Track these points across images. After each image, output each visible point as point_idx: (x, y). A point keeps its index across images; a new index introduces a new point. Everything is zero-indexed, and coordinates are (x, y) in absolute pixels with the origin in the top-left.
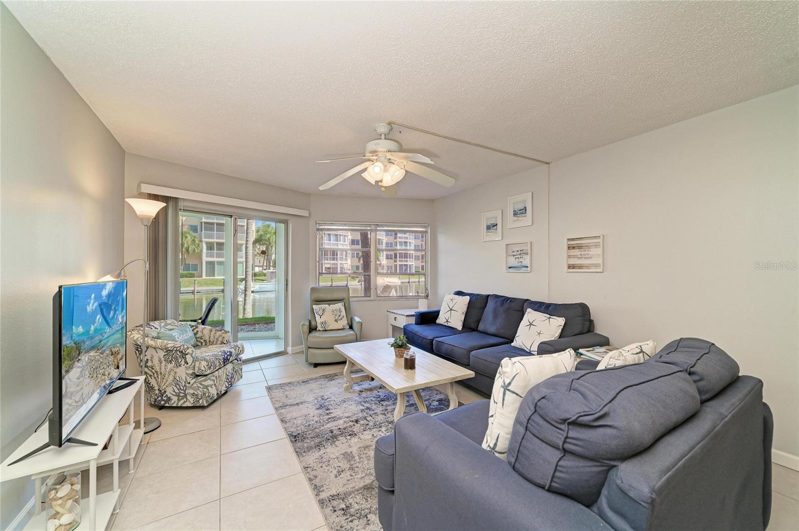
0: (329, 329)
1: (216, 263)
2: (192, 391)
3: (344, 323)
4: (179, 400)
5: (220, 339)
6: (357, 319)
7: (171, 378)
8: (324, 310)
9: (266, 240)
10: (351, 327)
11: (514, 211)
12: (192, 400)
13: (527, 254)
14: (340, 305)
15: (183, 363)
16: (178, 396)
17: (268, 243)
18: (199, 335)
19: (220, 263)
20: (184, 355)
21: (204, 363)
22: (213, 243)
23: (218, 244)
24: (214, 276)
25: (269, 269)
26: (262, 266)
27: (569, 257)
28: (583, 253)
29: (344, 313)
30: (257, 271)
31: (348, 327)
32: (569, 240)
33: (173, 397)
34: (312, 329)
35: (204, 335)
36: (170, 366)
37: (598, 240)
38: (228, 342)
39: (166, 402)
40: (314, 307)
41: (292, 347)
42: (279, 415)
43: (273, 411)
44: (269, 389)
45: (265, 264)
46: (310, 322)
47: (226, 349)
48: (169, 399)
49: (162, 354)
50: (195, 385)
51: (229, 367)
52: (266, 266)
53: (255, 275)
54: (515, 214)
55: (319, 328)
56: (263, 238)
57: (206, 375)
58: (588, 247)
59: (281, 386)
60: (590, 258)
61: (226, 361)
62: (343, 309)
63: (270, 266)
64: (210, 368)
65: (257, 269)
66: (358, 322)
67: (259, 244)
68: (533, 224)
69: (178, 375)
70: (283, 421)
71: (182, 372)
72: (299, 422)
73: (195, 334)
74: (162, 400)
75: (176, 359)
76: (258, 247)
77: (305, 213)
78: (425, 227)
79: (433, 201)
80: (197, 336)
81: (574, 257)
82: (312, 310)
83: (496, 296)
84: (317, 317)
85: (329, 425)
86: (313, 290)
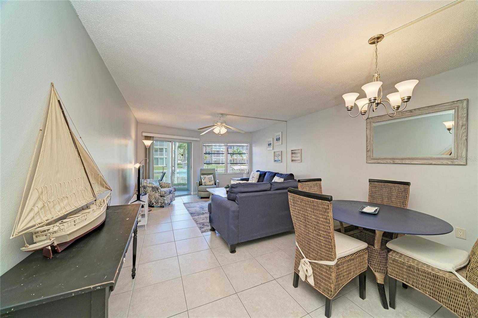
0: (207, 185)
1: (159, 159)
2: (160, 201)
3: (213, 182)
4: (156, 204)
5: (168, 186)
6: (218, 181)
7: (154, 197)
8: (205, 178)
9: (183, 147)
10: (215, 184)
11: (276, 139)
12: (160, 204)
13: (280, 155)
14: (211, 176)
15: (157, 192)
16: (156, 202)
17: (184, 148)
18: (161, 184)
19: (160, 158)
20: (158, 189)
21: (164, 192)
22: (158, 148)
23: (160, 149)
24: (158, 165)
25: (185, 161)
26: (182, 160)
27: (292, 157)
28: (296, 155)
29: (213, 179)
30: (179, 162)
31: (214, 184)
32: (292, 151)
33: (154, 203)
34: (200, 184)
35: (162, 185)
36: (153, 193)
37: (299, 151)
38: (170, 187)
39: (152, 204)
40: (201, 176)
41: (193, 192)
42: (187, 209)
43: (185, 208)
44: (184, 204)
45: (183, 159)
46: (200, 182)
47: (170, 189)
48: (153, 203)
49: (151, 189)
50: (161, 199)
51: (171, 195)
52: (184, 160)
53: (178, 164)
54: (277, 140)
55: (203, 184)
56: (182, 146)
57: (164, 196)
58: (297, 153)
59: (188, 203)
60: (297, 157)
61: (170, 192)
62: (213, 177)
63: (185, 160)
64: (165, 194)
65: (179, 161)
66: (218, 182)
67: (180, 149)
68: (282, 144)
69: (156, 196)
70: (188, 210)
71: (157, 195)
72: (193, 211)
73: (160, 184)
74: (151, 204)
75: (155, 190)
76: (180, 150)
77: (198, 139)
78: (247, 144)
79: (251, 133)
80: (160, 185)
81: (294, 157)
82: (201, 177)
83: (269, 172)
84: (202, 180)
85: (202, 212)
86: (201, 170)
